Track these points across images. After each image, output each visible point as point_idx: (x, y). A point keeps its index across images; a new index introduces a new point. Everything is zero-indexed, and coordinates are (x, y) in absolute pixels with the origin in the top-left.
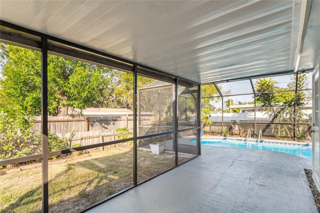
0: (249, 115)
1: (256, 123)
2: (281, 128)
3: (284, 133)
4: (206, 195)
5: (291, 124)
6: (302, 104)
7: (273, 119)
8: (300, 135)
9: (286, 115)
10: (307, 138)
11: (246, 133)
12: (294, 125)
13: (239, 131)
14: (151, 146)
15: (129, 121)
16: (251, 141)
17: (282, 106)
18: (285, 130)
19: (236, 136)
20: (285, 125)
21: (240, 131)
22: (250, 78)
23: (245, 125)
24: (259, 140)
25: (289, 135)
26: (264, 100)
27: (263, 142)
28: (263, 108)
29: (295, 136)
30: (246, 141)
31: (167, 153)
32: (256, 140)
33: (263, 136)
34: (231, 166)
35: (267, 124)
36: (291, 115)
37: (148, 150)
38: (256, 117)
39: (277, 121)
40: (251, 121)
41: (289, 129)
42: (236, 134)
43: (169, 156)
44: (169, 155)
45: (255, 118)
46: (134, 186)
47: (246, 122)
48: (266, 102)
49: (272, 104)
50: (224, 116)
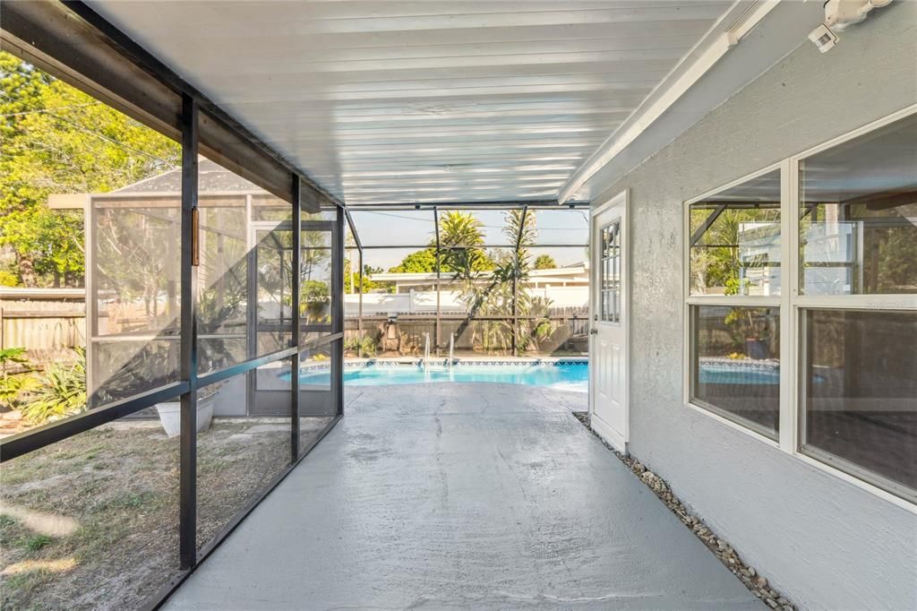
0: (418, 299)
1: (440, 319)
2: (490, 329)
3: (495, 340)
4: (443, 524)
5: (506, 319)
6: (526, 274)
7: (474, 308)
8: (522, 343)
9: (497, 301)
10: (530, 348)
11: (411, 344)
12: (513, 321)
13: (397, 341)
14: (159, 411)
15: (10, 321)
16: (432, 364)
17: (491, 279)
18: (497, 334)
19: (391, 353)
20: (497, 322)
21: (399, 340)
22: (434, 206)
23: (409, 326)
24: (450, 360)
25: (504, 345)
26: (457, 264)
27: (459, 364)
28: (455, 282)
29: (513, 346)
30: (422, 366)
31: (224, 426)
32: (443, 360)
33: (457, 349)
34: (441, 432)
35: (462, 322)
36: (506, 298)
37: (150, 425)
38: (441, 304)
39: (481, 313)
40: (423, 314)
41: (504, 330)
42: (390, 350)
43: (239, 436)
44: (236, 433)
45: (438, 307)
46: (187, 571)
47: (411, 317)
48: (460, 268)
49: (472, 273)
50: (364, 301)
